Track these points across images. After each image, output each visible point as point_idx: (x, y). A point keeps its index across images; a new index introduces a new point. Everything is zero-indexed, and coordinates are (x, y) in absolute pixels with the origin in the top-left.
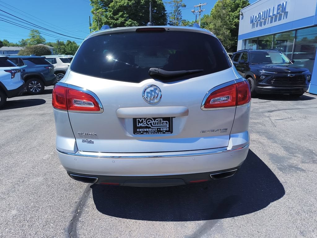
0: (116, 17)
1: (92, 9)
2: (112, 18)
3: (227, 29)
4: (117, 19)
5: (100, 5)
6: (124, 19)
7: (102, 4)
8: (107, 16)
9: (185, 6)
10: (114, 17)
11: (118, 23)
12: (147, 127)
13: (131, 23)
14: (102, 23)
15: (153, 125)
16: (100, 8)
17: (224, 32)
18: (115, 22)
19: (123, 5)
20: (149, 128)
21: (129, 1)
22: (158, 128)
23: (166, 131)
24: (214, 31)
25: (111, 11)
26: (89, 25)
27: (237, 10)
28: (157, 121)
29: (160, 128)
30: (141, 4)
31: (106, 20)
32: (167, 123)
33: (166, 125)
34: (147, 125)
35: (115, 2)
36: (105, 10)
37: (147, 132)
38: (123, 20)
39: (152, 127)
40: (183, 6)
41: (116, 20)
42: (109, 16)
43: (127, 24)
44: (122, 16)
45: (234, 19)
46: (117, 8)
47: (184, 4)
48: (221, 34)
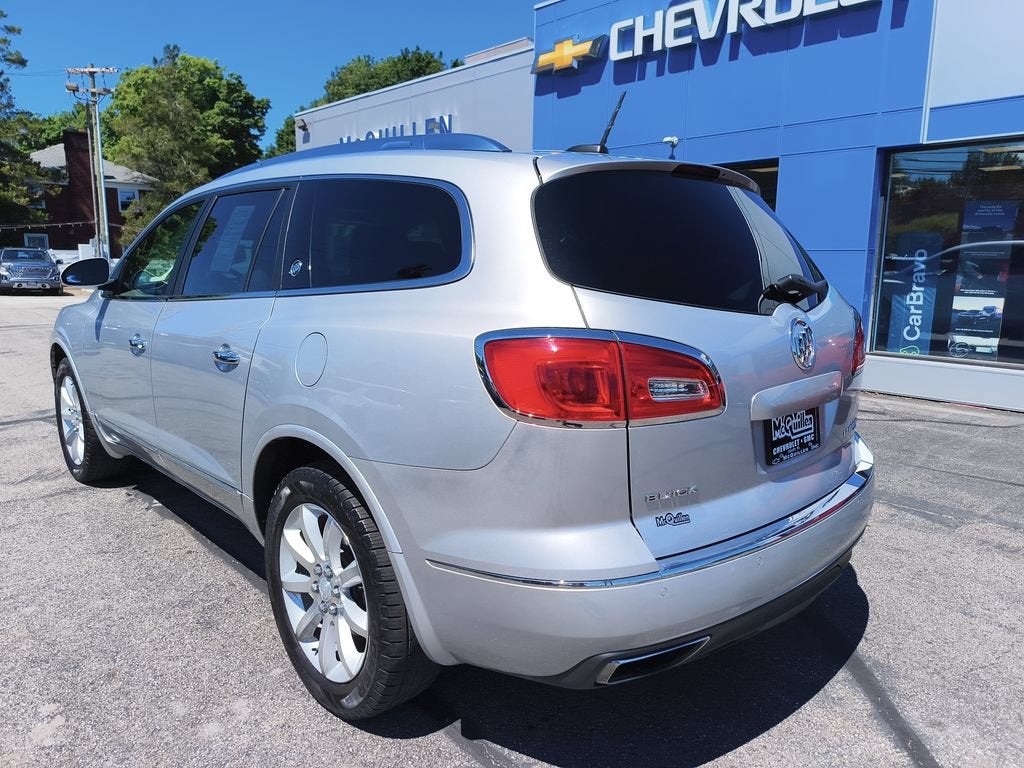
3: (194, 161)
9: (22, 63)
12: (785, 440)
15: (794, 431)
17: (189, 172)
20: (789, 440)
22: (801, 438)
23: (812, 443)
24: (150, 164)
27: (212, 108)
28: (799, 417)
29: (802, 438)
32: (811, 419)
33: (810, 426)
34: (785, 433)
37: (787, 452)
39: (793, 435)
40: (14, 62)
45: (209, 133)
47: (18, 53)
48: (179, 177)
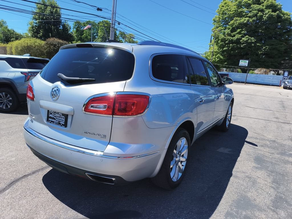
0: (233, 34)
1: (213, 28)
2: (229, 35)
4: (234, 36)
5: (221, 23)
6: (241, 35)
7: (223, 23)
8: (225, 33)
10: (231, 34)
11: (234, 40)
12: (53, 118)
13: (247, 39)
14: (219, 40)
15: (57, 118)
16: (220, 27)
18: (232, 38)
19: (243, 22)
20: (55, 119)
21: (249, 19)
22: (59, 121)
23: (63, 125)
25: (230, 29)
26: (210, 41)
28: (59, 115)
29: (60, 121)
30: (263, 20)
31: (223, 36)
32: (64, 117)
33: (63, 120)
34: (54, 117)
35: (235, 20)
36: (224, 28)
37: (53, 122)
38: (240, 37)
39: (56, 119)
41: (232, 37)
42: (226, 33)
43: (243, 40)
44: (239, 33)
46: (235, 26)
